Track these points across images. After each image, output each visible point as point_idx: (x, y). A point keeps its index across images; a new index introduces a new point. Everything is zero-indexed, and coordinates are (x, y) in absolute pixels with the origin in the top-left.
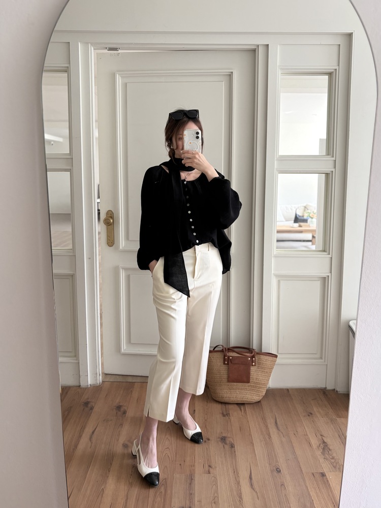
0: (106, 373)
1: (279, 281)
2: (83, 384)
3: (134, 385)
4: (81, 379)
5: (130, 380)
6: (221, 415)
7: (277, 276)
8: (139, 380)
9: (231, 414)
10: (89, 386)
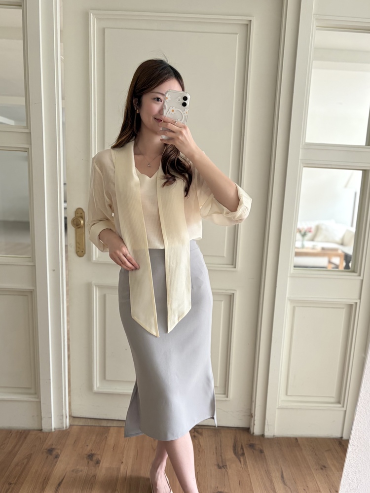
0: (74, 416)
1: (294, 307)
2: (45, 427)
3: (109, 430)
4: (43, 422)
5: (104, 424)
6: (216, 467)
7: (292, 301)
8: (115, 424)
9: (228, 466)
10: (53, 430)
